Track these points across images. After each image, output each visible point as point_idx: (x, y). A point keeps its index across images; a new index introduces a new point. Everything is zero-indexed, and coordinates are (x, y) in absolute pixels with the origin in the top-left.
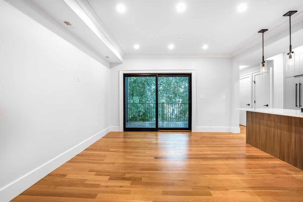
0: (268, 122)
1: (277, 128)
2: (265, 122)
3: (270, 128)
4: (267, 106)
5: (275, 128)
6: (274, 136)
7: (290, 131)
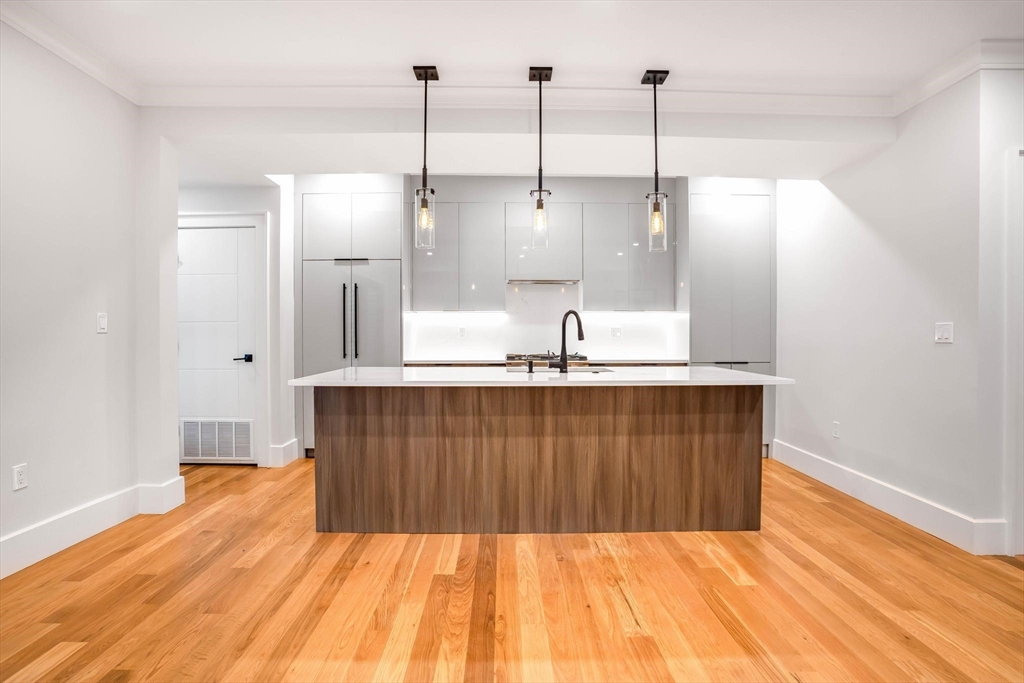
0: (448, 419)
1: (490, 434)
2: (432, 420)
3: (459, 439)
4: (249, 358)
5: (481, 436)
6: (475, 461)
7: (537, 432)
